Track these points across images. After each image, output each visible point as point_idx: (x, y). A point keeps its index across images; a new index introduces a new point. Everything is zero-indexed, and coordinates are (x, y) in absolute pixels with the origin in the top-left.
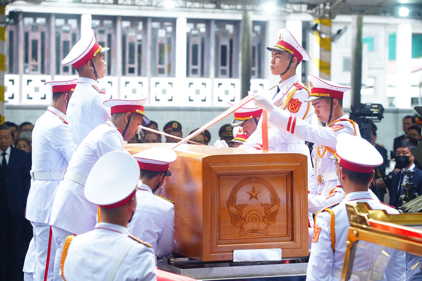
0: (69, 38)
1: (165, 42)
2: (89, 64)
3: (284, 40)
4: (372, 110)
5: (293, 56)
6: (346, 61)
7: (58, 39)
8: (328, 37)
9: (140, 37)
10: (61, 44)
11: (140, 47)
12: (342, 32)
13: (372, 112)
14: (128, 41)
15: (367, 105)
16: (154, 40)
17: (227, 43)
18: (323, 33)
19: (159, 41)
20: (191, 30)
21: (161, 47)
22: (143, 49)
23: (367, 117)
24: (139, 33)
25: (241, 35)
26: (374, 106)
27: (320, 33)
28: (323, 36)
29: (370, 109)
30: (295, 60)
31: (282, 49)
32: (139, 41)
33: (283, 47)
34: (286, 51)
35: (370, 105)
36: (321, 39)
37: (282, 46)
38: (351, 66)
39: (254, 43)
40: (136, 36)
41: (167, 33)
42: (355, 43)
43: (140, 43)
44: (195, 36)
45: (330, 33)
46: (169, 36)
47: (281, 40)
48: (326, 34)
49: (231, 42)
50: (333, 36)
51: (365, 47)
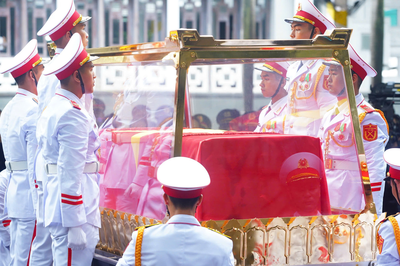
0: (44, 15)
1: (155, 18)
2: (68, 35)
3: (303, 10)
4: (394, 90)
5: (314, 27)
6: (364, 38)
7: (30, 16)
8: (344, 10)
9: (125, 13)
10: (34, 22)
11: (125, 25)
12: (359, 4)
13: (394, 92)
14: (111, 18)
15: (389, 84)
16: (142, 16)
17: (225, 18)
18: (338, 5)
19: (147, 18)
20: (185, 4)
21: (150, 25)
22: (129, 27)
23: (388, 99)
24: (124, 7)
25: (243, 9)
26: (396, 86)
27: (334, 5)
28: (338, 9)
29: (391, 89)
30: (317, 31)
31: (301, 19)
32: (125, 17)
33: (303, 18)
34: (306, 22)
35: (391, 84)
36: (336, 13)
37: (301, 17)
38: (371, 43)
39: (257, 18)
40: (121, 12)
41: (157, 8)
42: (375, 17)
43: (125, 20)
44: (190, 11)
45: (346, 5)
46: (159, 11)
47: (300, 10)
48: (341, 6)
49: (231, 18)
50: (350, 9)
51: (387, 21)
